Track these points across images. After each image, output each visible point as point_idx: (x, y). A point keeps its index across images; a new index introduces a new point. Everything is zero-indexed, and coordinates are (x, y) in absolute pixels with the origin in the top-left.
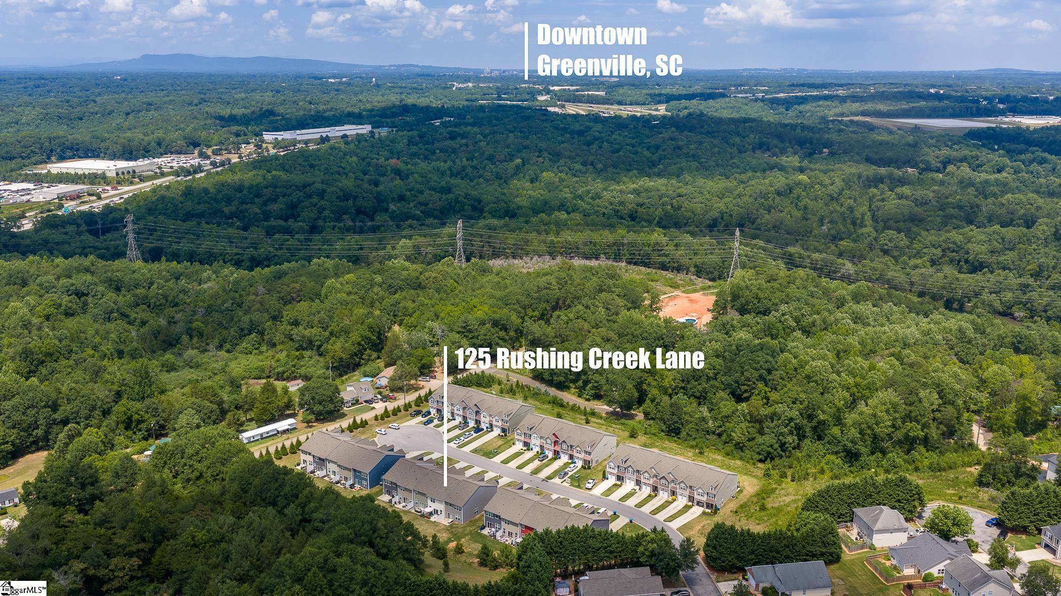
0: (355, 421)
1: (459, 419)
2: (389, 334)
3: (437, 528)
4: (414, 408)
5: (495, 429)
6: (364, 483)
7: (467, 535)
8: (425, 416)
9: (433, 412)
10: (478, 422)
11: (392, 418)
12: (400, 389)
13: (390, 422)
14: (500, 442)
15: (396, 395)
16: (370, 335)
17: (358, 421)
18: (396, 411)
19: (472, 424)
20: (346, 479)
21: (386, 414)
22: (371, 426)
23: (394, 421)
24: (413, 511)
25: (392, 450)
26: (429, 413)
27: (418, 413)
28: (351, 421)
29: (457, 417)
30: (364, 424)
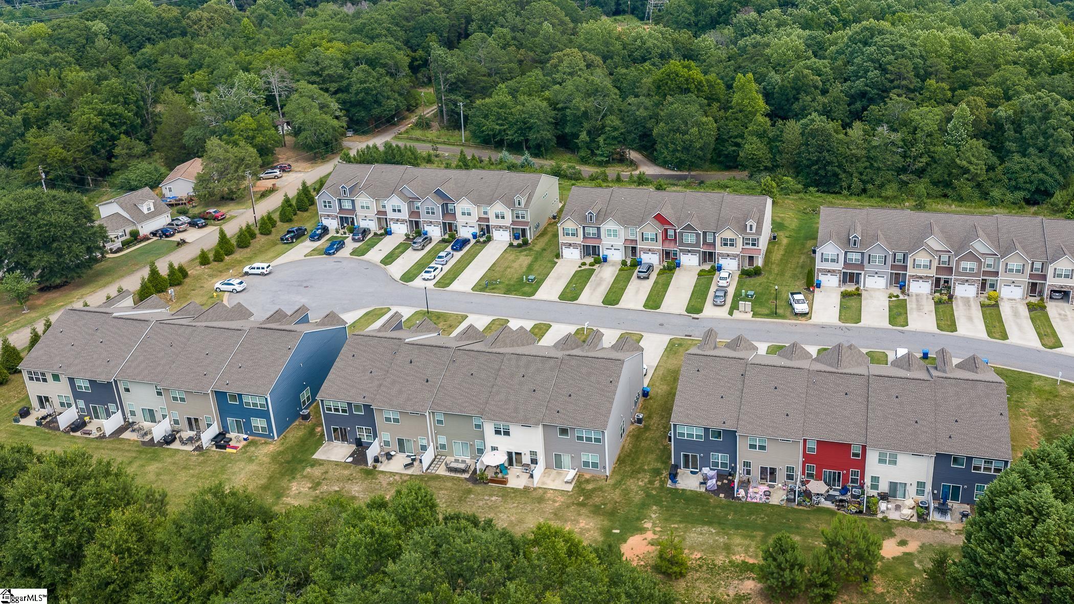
0: (154, 273)
1: (400, 230)
2: (159, 108)
3: (549, 507)
4: (283, 228)
5: (496, 235)
6: (258, 423)
7: (644, 505)
8: (314, 238)
9: (332, 224)
10: (450, 228)
11: (239, 255)
12: (229, 198)
13: (241, 263)
14: (524, 260)
15: (223, 210)
16: (121, 109)
17: (163, 271)
18: (246, 238)
19: (435, 233)
20: (193, 423)
21: (225, 248)
22: (198, 278)
23: (250, 260)
24: (442, 471)
25: (305, 320)
26: (325, 230)
27: (298, 235)
28: (145, 273)
29: (394, 227)
30: (178, 276)
